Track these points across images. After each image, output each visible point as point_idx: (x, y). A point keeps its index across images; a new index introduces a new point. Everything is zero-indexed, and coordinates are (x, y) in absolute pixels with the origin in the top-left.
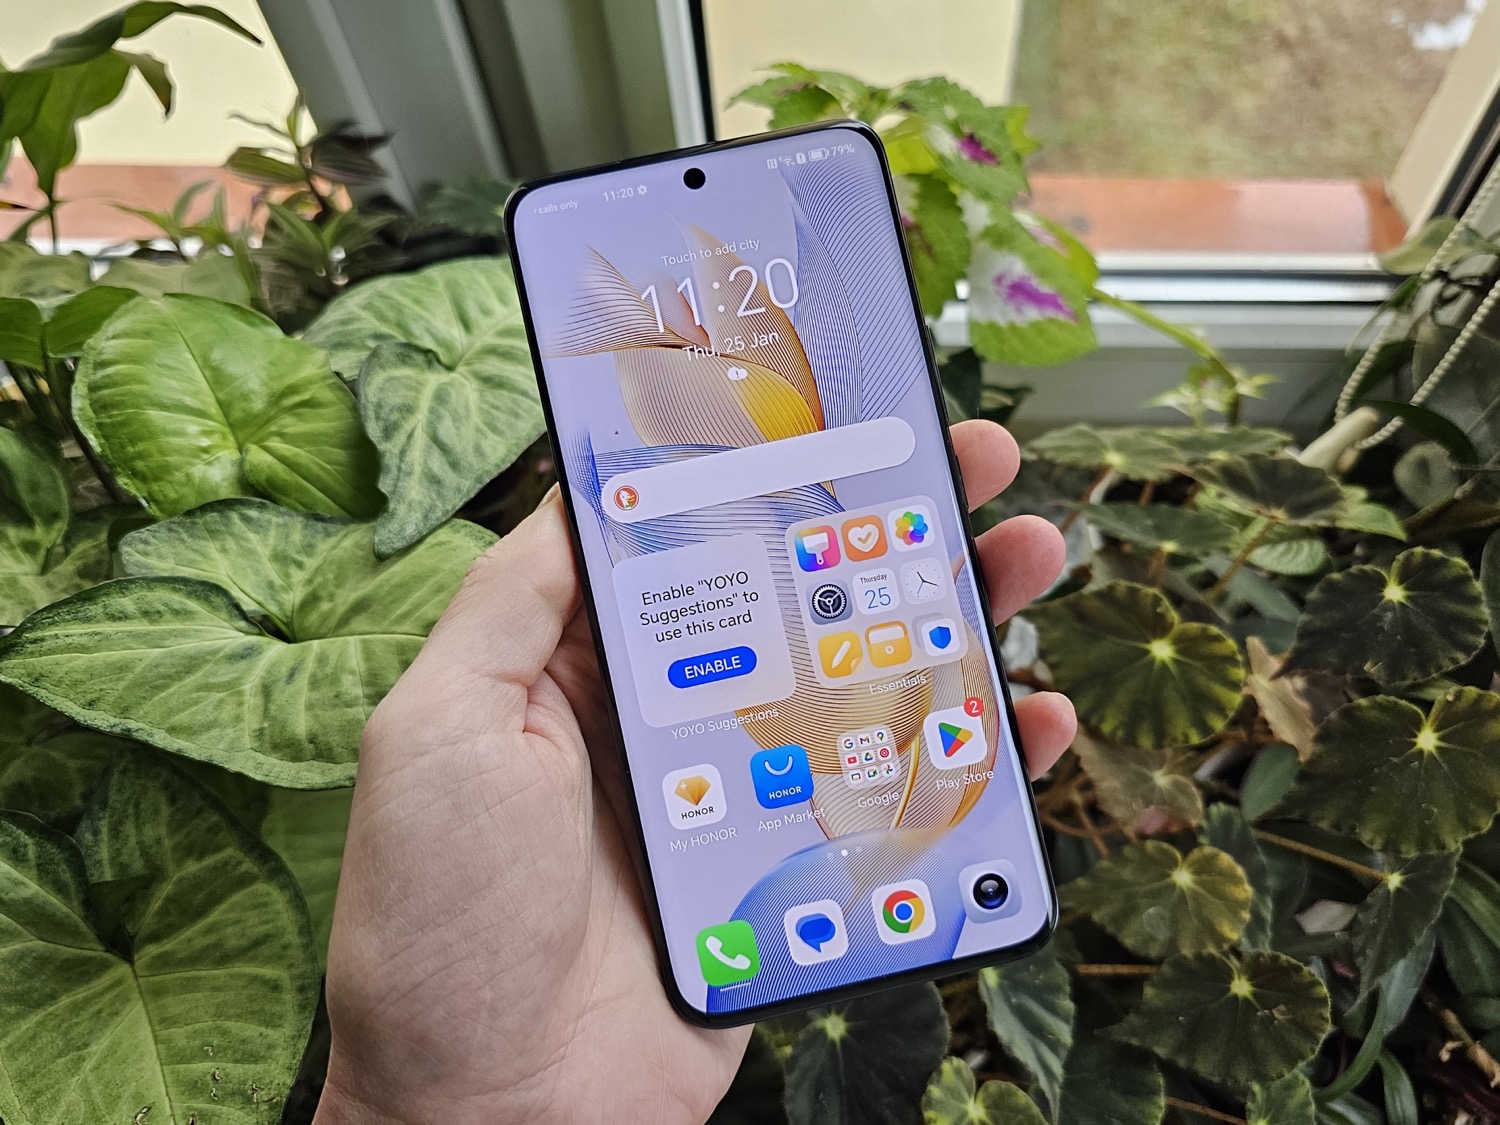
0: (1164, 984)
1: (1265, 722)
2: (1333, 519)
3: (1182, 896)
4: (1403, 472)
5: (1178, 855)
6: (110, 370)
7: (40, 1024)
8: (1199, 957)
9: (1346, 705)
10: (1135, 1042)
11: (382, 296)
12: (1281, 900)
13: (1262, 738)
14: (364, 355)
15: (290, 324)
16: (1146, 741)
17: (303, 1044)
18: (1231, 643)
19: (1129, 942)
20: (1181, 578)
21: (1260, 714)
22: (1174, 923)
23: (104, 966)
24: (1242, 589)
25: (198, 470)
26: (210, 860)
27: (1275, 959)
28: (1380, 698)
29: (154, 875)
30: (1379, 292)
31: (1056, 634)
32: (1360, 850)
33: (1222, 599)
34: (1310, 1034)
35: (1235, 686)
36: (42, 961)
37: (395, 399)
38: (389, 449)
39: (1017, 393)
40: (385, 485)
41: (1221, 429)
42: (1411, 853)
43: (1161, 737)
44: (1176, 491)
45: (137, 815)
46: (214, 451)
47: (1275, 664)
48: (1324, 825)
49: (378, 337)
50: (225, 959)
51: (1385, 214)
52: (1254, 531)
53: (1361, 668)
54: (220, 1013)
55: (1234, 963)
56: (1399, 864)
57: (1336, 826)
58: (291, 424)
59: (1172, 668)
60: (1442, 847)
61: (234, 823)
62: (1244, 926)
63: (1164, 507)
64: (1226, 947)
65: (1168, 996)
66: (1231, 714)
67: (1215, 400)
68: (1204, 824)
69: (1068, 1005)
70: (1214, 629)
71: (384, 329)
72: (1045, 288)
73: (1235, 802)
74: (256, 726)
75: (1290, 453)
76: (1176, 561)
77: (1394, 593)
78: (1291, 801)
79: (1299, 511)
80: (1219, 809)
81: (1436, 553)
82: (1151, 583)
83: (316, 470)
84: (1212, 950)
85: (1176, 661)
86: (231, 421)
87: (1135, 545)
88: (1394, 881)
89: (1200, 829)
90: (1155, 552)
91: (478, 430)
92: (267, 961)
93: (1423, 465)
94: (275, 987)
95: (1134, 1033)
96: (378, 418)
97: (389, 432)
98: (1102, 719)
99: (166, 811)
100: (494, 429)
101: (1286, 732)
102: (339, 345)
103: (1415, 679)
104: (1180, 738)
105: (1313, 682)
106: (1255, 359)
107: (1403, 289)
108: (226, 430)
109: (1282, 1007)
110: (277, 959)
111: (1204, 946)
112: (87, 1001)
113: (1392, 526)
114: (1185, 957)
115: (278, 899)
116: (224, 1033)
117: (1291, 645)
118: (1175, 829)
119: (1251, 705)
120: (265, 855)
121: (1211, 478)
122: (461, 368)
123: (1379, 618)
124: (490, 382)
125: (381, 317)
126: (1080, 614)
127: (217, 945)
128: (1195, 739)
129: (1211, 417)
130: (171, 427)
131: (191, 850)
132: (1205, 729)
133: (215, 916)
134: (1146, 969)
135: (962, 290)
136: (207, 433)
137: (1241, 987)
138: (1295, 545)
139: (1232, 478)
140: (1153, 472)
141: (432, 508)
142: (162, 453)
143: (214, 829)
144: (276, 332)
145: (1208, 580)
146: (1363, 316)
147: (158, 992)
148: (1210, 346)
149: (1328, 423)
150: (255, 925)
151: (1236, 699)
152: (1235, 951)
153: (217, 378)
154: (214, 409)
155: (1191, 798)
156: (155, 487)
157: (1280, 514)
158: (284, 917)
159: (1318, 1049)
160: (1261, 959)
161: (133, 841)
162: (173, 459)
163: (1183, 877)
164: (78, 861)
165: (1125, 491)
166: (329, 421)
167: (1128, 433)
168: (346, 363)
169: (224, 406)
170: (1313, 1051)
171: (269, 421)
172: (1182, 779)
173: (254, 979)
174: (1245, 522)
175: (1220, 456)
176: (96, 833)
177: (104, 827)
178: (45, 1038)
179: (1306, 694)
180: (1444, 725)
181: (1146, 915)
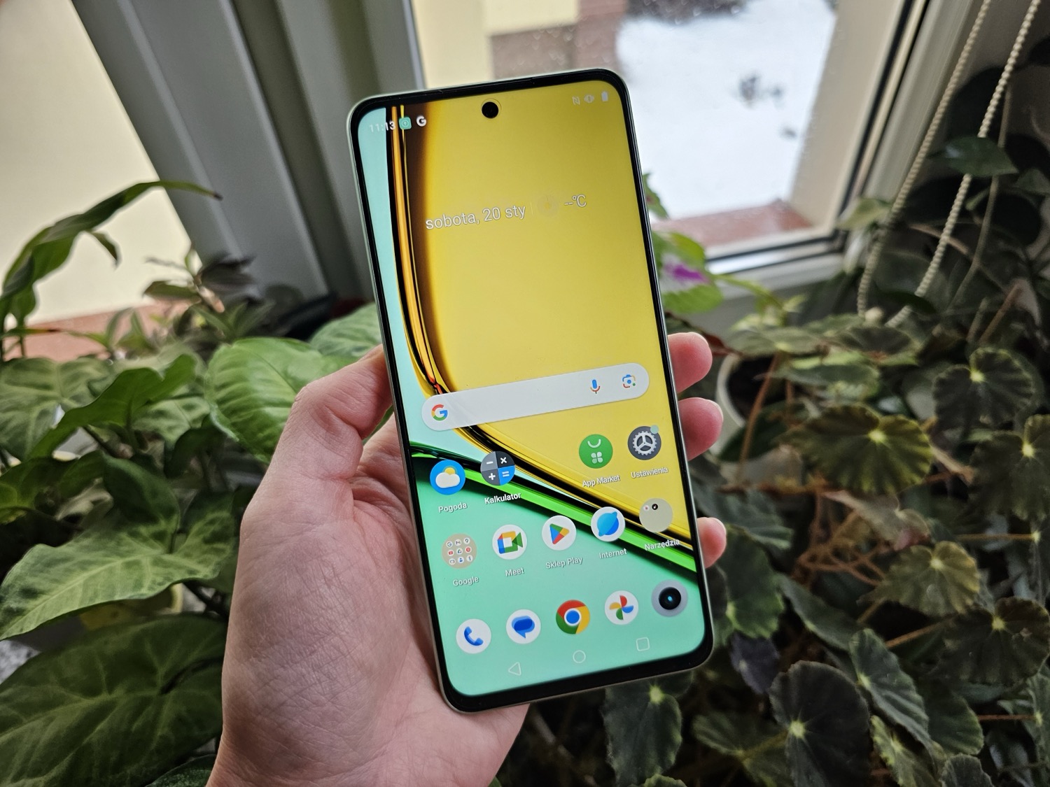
3: (941, 575)
5: (929, 551)
8: (967, 610)
10: (948, 677)
18: (913, 423)
19: (926, 610)
22: (944, 592)
27: (1015, 601)
31: (810, 444)
35: (926, 444)
43: (898, 484)
56: (1037, 525)
65: (958, 642)
70: (901, 417)
77: (977, 377)
81: (990, 349)
85: (888, 441)
88: (1036, 537)
95: (945, 671)
109: (1025, 629)
111: (964, 601)
114: (960, 613)
118: (916, 541)
123: (976, 392)
126: (817, 429)
137: (999, 624)
155: (918, 519)
160: (1006, 603)
163: (937, 564)
180: (1032, 440)
181: (927, 591)
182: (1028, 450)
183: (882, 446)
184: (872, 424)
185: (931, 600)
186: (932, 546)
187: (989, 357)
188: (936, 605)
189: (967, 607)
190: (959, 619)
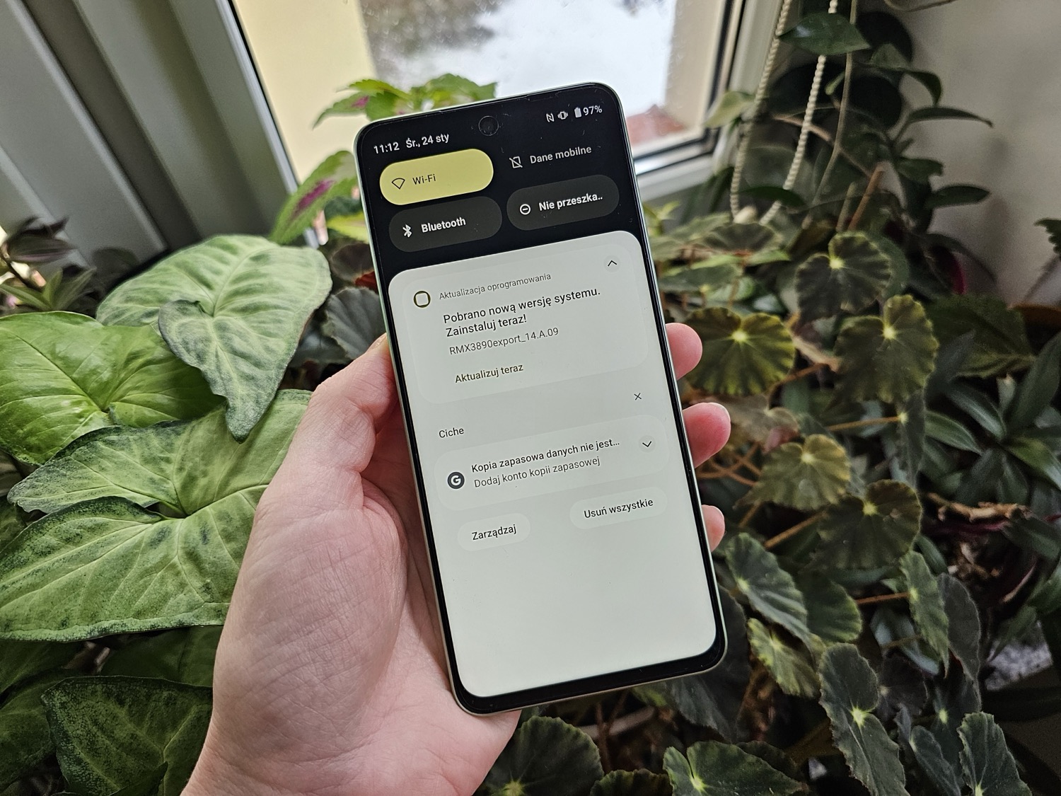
0: (828, 526)
1: (808, 357)
3: (813, 469)
5: (800, 447)
8: (840, 500)
16: (756, 389)
18: (775, 318)
19: (799, 505)
22: (816, 484)
27: (883, 484)
35: (789, 339)
38: (207, 368)
40: (219, 390)
42: (906, 397)
43: (763, 383)
46: (87, 416)
53: (839, 309)
56: (904, 406)
57: (866, 398)
59: (750, 344)
60: (920, 387)
62: (849, 471)
65: (833, 532)
70: (762, 314)
74: (199, 584)
77: (837, 263)
84: (842, 491)
85: (750, 340)
88: (903, 418)
96: (188, 351)
97: (201, 357)
98: (726, 386)
101: (819, 359)
104: (773, 379)
108: (87, 399)
109: (894, 510)
111: (837, 492)
114: (833, 504)
118: (787, 434)
123: (836, 280)
132: (784, 369)
134: (814, 519)
137: (870, 509)
151: (793, 347)
153: (67, 364)
154: (73, 387)
163: (808, 458)
169: (80, 383)
171: (121, 383)
180: (893, 321)
181: (800, 486)
182: (889, 333)
184: (734, 325)
185: (805, 496)
186: (801, 441)
187: (847, 242)
188: (809, 499)
189: (839, 496)
190: (831, 509)
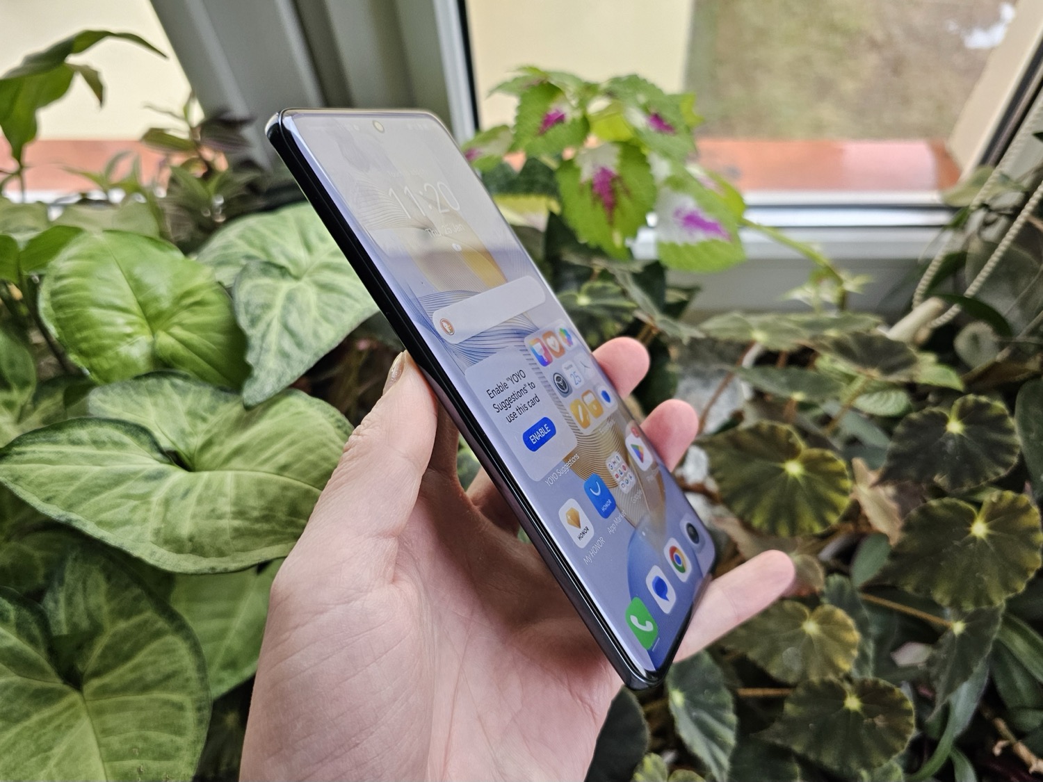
0: (799, 702)
1: (866, 518)
2: (912, 376)
3: (809, 640)
4: (961, 343)
5: (806, 611)
6: (65, 282)
7: (18, 734)
8: (823, 683)
9: (922, 505)
10: (779, 742)
11: (252, 230)
12: (880, 642)
13: (864, 529)
14: (238, 270)
15: (188, 248)
16: (784, 531)
17: (200, 747)
18: (841, 463)
19: (774, 672)
20: (807, 419)
21: (863, 512)
22: (805, 659)
23: (61, 695)
24: (850, 425)
25: (124, 349)
26: (136, 620)
27: (876, 683)
28: (946, 500)
29: (96, 630)
30: (942, 218)
31: (721, 457)
32: (935, 607)
33: (836, 432)
34: (901, 736)
35: (845, 492)
36: (20, 690)
37: (258, 299)
38: (253, 334)
39: (691, 291)
40: (250, 358)
41: (833, 315)
42: (969, 608)
43: (794, 528)
44: (802, 358)
45: (85, 589)
46: (135, 336)
47: (873, 477)
48: (909, 589)
49: (249, 257)
50: (146, 688)
51: (946, 164)
52: (857, 385)
53: (931, 481)
54: (143, 725)
55: (847, 686)
56: (961, 615)
57: (917, 590)
58: (187, 317)
59: (801, 481)
60: (991, 603)
61: (150, 594)
62: (853, 660)
63: (794, 370)
64: (841, 675)
65: (801, 710)
66: (842, 512)
67: (829, 294)
68: (824, 588)
69: (732, 717)
70: (829, 454)
71: (253, 252)
72: (708, 218)
73: (847, 574)
75: (882, 331)
76: (804, 406)
77: (955, 427)
78: (885, 573)
79: (889, 370)
80: (836, 579)
81: (983, 399)
82: (785, 421)
83: (205, 349)
84: (831, 677)
85: (805, 477)
86: (148, 315)
87: (773, 395)
88: (958, 627)
89: (822, 594)
90: (787, 401)
91: (316, 321)
92: (174, 690)
93: (975, 339)
94: (181, 708)
95: (778, 735)
96: (247, 312)
97: (254, 322)
98: (752, 516)
99: (104, 587)
100: (327, 320)
101: (880, 523)
102: (221, 263)
103: (970, 486)
104: (807, 528)
105: (901, 490)
106: (857, 265)
107: (960, 216)
108: (144, 322)
109: (881, 717)
110: (183, 688)
111: (824, 674)
112: (51, 719)
113: (954, 380)
114: (813, 683)
115: (182, 648)
116: (146, 739)
117: (883, 463)
118: (804, 593)
119: (856, 508)
120: (172, 617)
121: (826, 348)
122: (306, 279)
123: (943, 445)
124: (325, 287)
125: (251, 244)
126: (736, 444)
127: (141, 679)
128: (818, 529)
129: (827, 306)
130: (106, 319)
131: (123, 613)
132: (824, 522)
133: (139, 658)
134: (786, 692)
135: (652, 219)
136: (130, 324)
137: (853, 703)
138: (885, 396)
139: (841, 349)
140: (787, 345)
141: (283, 374)
142: (99, 337)
143: (137, 599)
144: (178, 255)
145: (826, 420)
146: (931, 235)
147: (99, 712)
148: (824, 256)
149: (908, 309)
150: (166, 665)
151: (845, 502)
152: (848, 678)
153: (138, 286)
154: (135, 308)
155: (816, 571)
156: (95, 361)
157: (875, 373)
158: (186, 659)
159: (907, 745)
160: (866, 683)
161: (82, 607)
162: (107, 342)
163: (811, 627)
164: (44, 621)
165: (767, 359)
166: (214, 315)
167: (768, 318)
168: (226, 275)
169: (143, 305)
170: (903, 748)
171: (173, 315)
172: (810, 558)
173: (166, 703)
174: (850, 379)
175: (832, 333)
176: (56, 602)
177: (62, 597)
178: (23, 744)
179: (896, 498)
180: (989, 520)
181: (785, 652)
182: (979, 529)
183: (795, 480)
184: (792, 453)
186: (814, 606)
187: (980, 407)
